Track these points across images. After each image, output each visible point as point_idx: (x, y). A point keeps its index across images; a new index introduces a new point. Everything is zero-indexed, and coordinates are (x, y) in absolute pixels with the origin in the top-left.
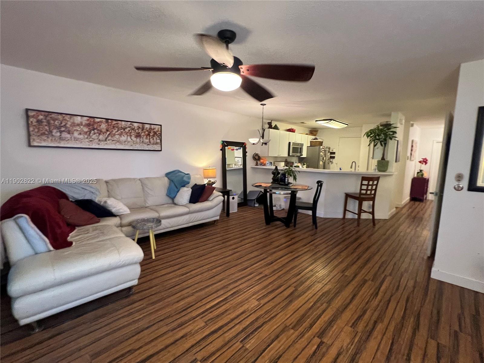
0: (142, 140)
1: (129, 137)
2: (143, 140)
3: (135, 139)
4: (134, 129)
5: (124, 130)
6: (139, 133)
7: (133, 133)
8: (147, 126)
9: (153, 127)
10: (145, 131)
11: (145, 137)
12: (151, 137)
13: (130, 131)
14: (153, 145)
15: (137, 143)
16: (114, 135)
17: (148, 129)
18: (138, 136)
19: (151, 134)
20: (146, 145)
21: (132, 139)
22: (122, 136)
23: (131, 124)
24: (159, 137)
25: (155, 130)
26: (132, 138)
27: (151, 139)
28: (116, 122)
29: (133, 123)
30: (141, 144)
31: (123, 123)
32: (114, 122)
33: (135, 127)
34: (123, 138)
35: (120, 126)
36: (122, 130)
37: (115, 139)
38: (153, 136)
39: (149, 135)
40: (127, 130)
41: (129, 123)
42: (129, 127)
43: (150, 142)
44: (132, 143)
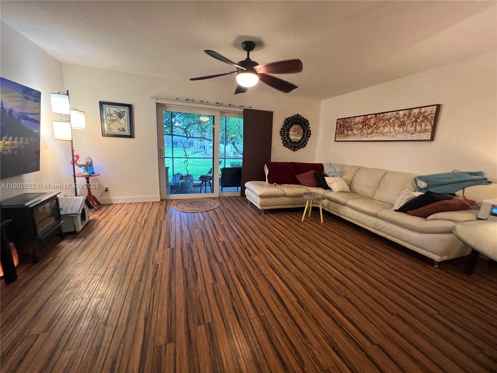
0: (405, 129)
1: (392, 127)
2: (407, 128)
3: (398, 129)
4: (399, 118)
5: (389, 121)
6: (404, 121)
7: (397, 123)
8: (416, 111)
9: (423, 110)
10: (411, 117)
11: (410, 125)
12: (417, 124)
13: (395, 121)
14: (418, 134)
15: (399, 133)
16: (380, 127)
17: (416, 114)
18: (402, 124)
19: (419, 120)
20: (409, 135)
21: (394, 130)
22: (386, 127)
23: (396, 113)
24: (431, 122)
25: (426, 114)
26: (395, 128)
27: (417, 127)
28: (383, 115)
29: (399, 112)
30: (403, 134)
31: (389, 114)
32: (382, 115)
33: (400, 115)
34: (386, 130)
35: (385, 118)
36: (387, 122)
37: (379, 131)
38: (422, 121)
39: (416, 121)
40: (391, 121)
41: (395, 113)
42: (394, 117)
43: (415, 130)
44: (394, 134)
